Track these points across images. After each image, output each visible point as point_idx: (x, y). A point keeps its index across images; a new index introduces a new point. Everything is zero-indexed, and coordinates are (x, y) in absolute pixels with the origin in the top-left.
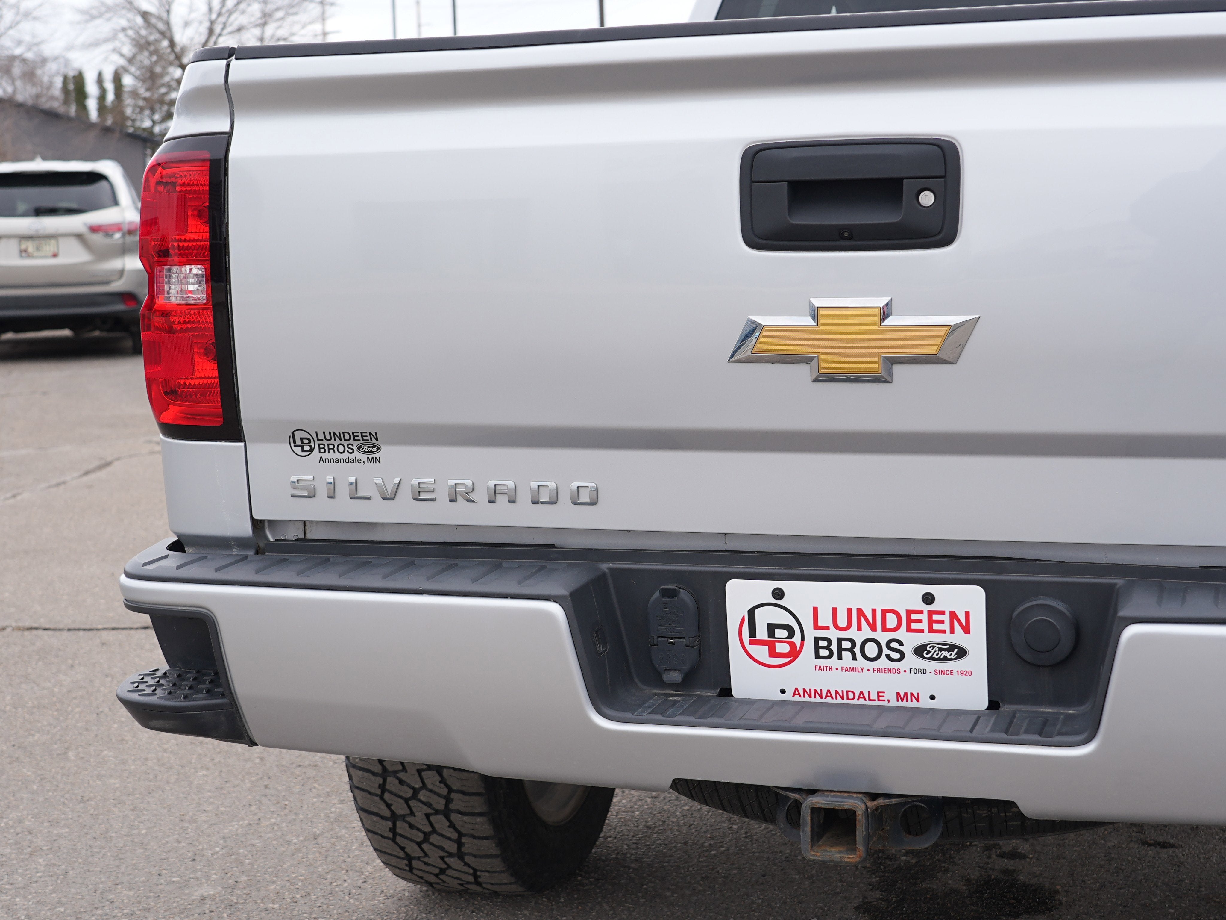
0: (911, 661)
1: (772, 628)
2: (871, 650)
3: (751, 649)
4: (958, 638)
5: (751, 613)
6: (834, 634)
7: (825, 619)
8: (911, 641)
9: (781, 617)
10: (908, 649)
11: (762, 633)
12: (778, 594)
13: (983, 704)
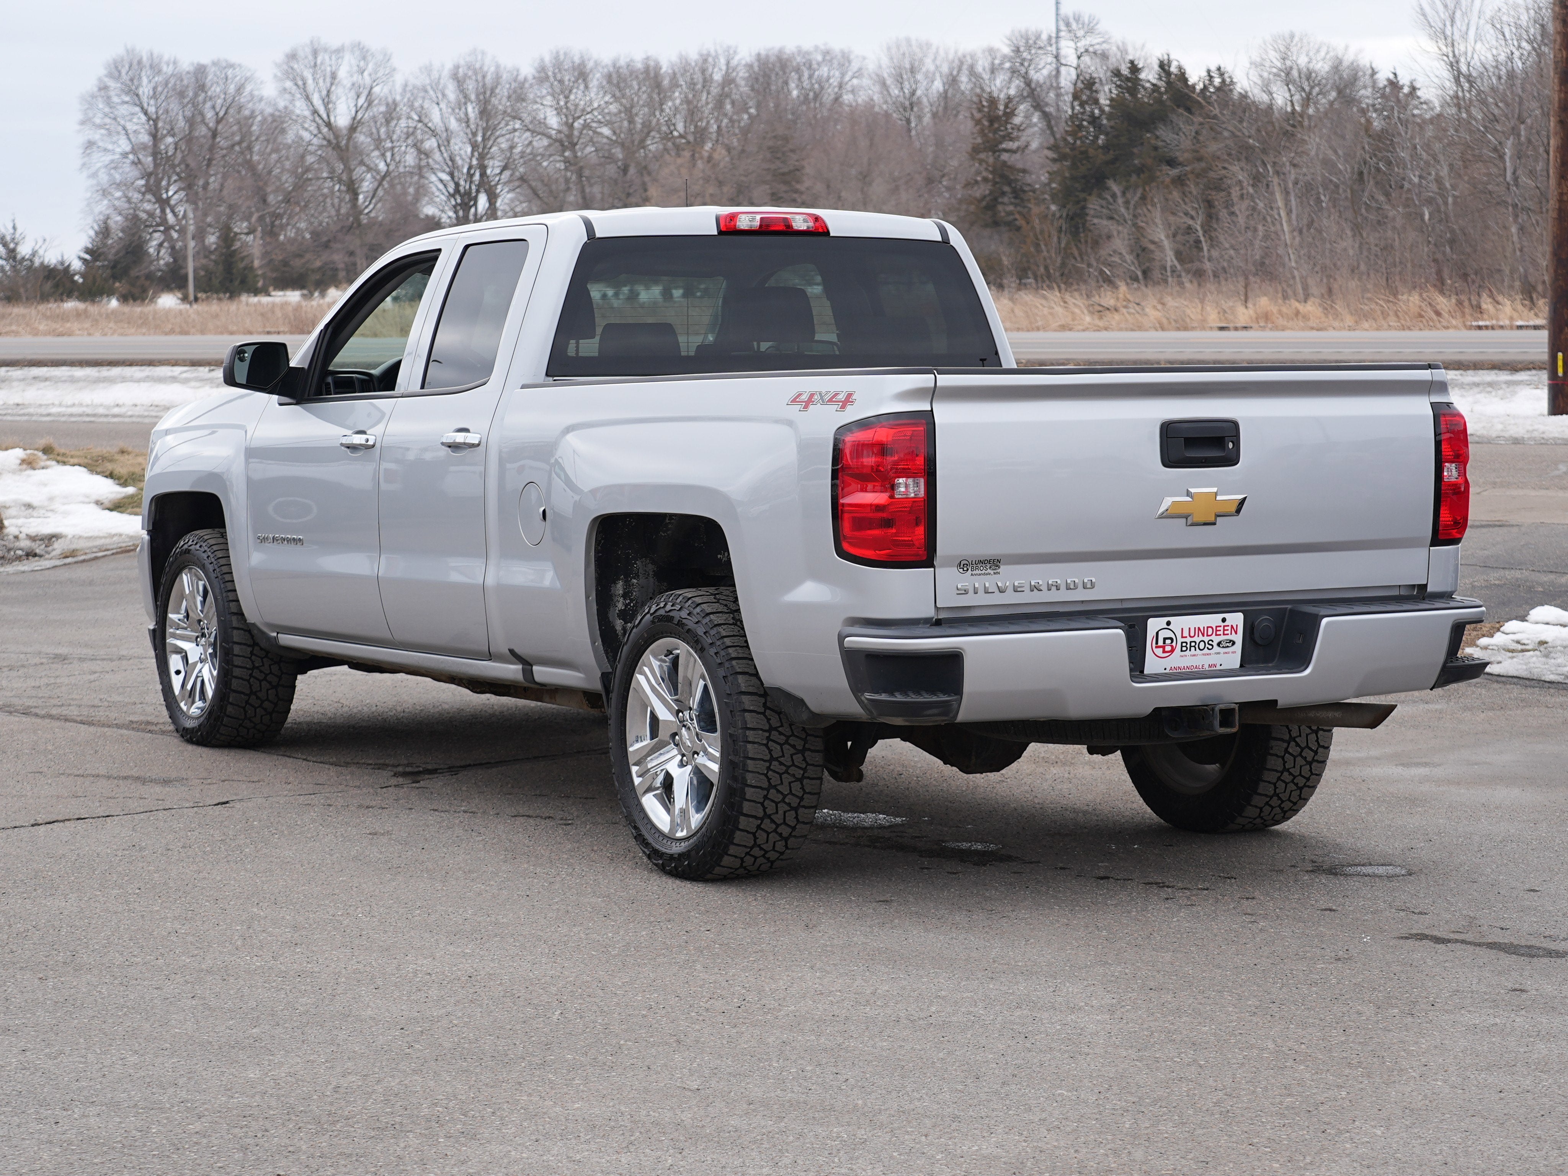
0: (1216, 649)
1: (1165, 639)
2: (1202, 645)
3: (1156, 650)
4: (1233, 637)
5: (1157, 633)
6: (1188, 640)
7: (1186, 634)
8: (1216, 639)
9: (1169, 634)
10: (1215, 644)
11: (1161, 643)
12: (1168, 623)
13: (1238, 666)
